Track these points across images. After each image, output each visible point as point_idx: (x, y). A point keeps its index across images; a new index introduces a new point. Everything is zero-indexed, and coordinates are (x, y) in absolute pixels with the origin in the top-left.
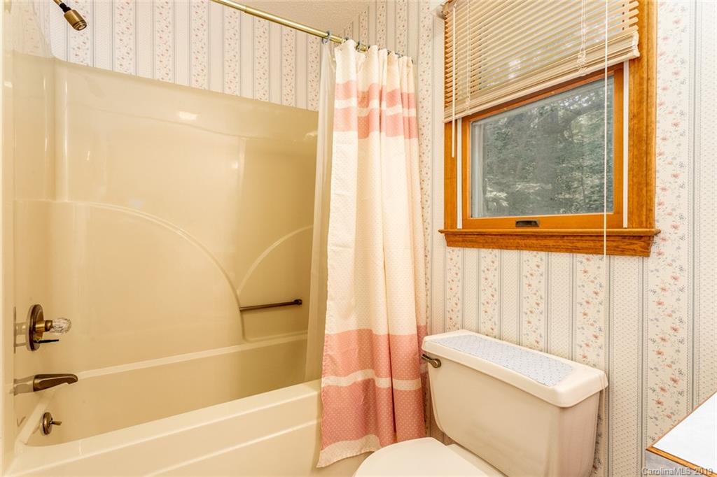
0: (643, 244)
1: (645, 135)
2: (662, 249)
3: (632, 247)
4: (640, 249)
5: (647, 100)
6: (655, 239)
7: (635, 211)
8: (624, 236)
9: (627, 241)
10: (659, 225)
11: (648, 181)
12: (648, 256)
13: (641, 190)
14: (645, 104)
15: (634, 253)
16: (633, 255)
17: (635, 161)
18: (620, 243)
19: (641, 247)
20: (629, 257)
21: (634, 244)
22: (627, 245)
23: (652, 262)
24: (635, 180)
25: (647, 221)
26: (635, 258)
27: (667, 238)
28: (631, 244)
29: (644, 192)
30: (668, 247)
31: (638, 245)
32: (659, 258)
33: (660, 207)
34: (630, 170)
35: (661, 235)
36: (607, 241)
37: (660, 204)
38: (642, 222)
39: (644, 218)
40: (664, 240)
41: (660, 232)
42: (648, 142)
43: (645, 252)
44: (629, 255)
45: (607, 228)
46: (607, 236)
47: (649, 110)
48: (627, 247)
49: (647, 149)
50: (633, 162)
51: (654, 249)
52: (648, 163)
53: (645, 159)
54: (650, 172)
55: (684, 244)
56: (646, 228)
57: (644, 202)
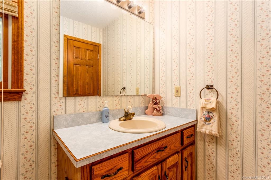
0: (19, 95)
1: (20, 51)
2: (26, 97)
3: (14, 97)
4: (18, 98)
5: (21, 37)
6: (23, 94)
7: (15, 81)
8: (10, 93)
9: (12, 95)
10: (25, 88)
11: (22, 70)
12: (21, 100)
13: (19, 73)
14: (20, 38)
15: (14, 100)
16: (14, 101)
17: (15, 60)
18: (8, 96)
19: (18, 97)
20: (12, 102)
21: (15, 96)
22: (12, 96)
23: (22, 103)
24: (15, 69)
25: (21, 86)
26: (15, 102)
27: (28, 93)
28: (14, 96)
29: (20, 74)
30: (29, 96)
31: (17, 96)
32: (25, 101)
33: (26, 81)
34: (13, 64)
35: (26, 92)
36: (3, 95)
37: (25, 80)
38: (19, 86)
39: (20, 85)
40: (27, 94)
41: (25, 91)
42: (22, 54)
43: (20, 99)
44: (12, 101)
45: (3, 89)
46: (3, 93)
47: (22, 41)
48: (11, 97)
49: (21, 56)
50: (14, 60)
51: (23, 97)
52: (22, 63)
53: (20, 61)
54: (22, 66)
55: (34, 95)
56: (21, 89)
57: (20, 78)
